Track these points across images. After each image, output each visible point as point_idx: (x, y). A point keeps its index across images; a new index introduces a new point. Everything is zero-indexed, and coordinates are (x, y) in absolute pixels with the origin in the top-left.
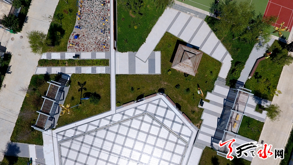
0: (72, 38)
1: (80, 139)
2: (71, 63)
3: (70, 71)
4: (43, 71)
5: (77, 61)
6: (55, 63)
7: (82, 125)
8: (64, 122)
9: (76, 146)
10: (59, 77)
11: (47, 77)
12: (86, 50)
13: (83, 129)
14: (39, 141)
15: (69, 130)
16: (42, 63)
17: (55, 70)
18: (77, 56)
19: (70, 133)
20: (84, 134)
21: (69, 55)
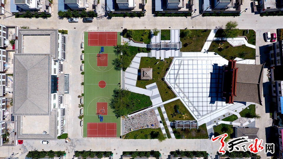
0: (153, 127)
1: (197, 108)
2: (165, 124)
3: (168, 123)
4: (173, 135)
5: (163, 121)
6: (167, 131)
7: (190, 109)
8: (192, 118)
9: (200, 109)
10: (173, 127)
11: (175, 132)
12: (156, 119)
13: (192, 108)
14: (204, 126)
15: (194, 114)
16: (169, 137)
17: (170, 130)
18: (161, 122)
19: (196, 113)
20: (194, 107)
21: (161, 126)
